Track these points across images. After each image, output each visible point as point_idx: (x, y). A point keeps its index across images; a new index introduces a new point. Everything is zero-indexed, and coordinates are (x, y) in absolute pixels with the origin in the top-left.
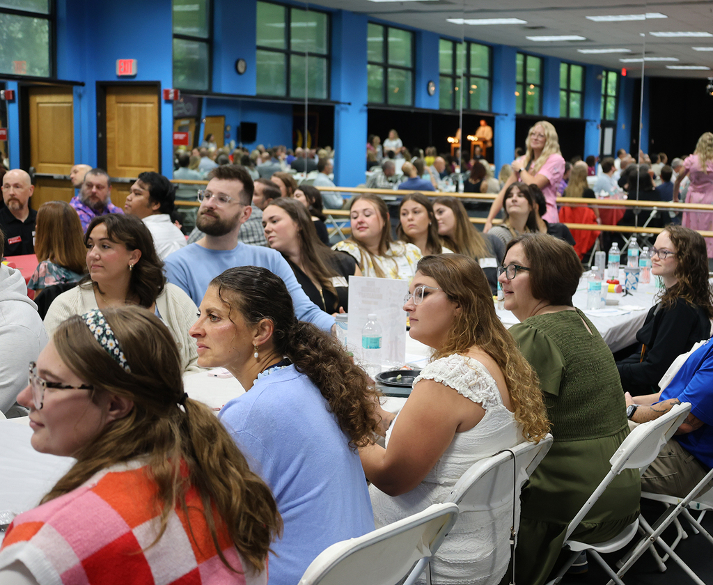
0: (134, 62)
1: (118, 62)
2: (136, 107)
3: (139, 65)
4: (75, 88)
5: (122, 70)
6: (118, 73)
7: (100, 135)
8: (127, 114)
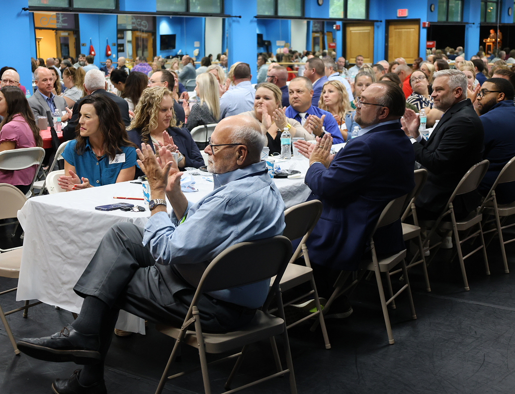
0: (407, 10)
1: (398, 11)
2: (405, 31)
3: (409, 12)
4: (375, 23)
5: (400, 14)
6: (398, 16)
7: (386, 44)
8: (400, 34)
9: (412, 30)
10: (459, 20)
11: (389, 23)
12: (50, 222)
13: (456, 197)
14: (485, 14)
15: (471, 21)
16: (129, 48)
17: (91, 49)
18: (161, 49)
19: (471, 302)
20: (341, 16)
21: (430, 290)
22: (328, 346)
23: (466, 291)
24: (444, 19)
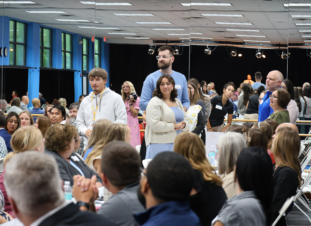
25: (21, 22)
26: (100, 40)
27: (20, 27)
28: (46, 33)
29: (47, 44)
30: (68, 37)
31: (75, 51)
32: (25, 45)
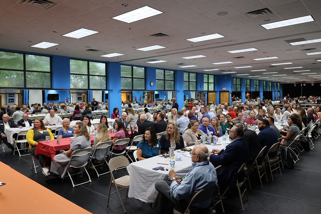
0: (225, 88)
1: (223, 88)
2: (225, 94)
4: (216, 92)
6: (223, 90)
8: (223, 95)
9: (227, 94)
10: (240, 90)
11: (220, 92)
12: (138, 172)
13: (258, 158)
14: (247, 88)
15: (243, 91)
16: (146, 97)
17: (136, 98)
18: (155, 98)
19: (265, 193)
20: (207, 90)
21: (251, 188)
22: (224, 211)
23: (262, 188)
24: (235, 90)
25: (257, 80)
26: (280, 83)
27: (257, 81)
28: (264, 82)
29: (265, 85)
30: (270, 83)
31: (273, 86)
32: (259, 86)
